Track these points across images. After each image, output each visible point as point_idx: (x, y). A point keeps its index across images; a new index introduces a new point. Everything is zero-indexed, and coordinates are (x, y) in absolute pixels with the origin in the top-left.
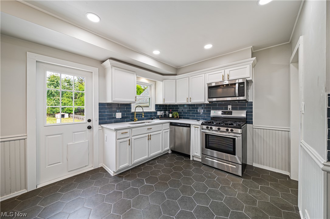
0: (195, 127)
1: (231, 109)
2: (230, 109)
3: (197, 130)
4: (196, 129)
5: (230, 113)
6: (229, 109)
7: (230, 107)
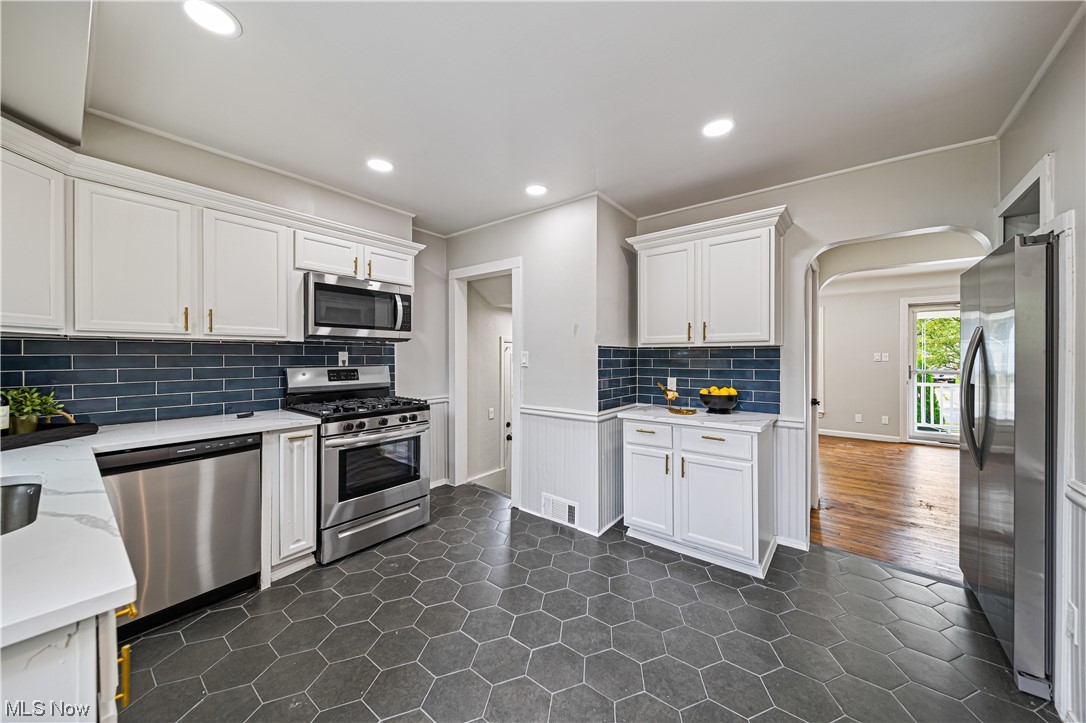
0: (292, 439)
1: (347, 364)
2: (344, 362)
3: (300, 447)
4: (297, 444)
5: (351, 375)
6: (340, 364)
7: (343, 356)
